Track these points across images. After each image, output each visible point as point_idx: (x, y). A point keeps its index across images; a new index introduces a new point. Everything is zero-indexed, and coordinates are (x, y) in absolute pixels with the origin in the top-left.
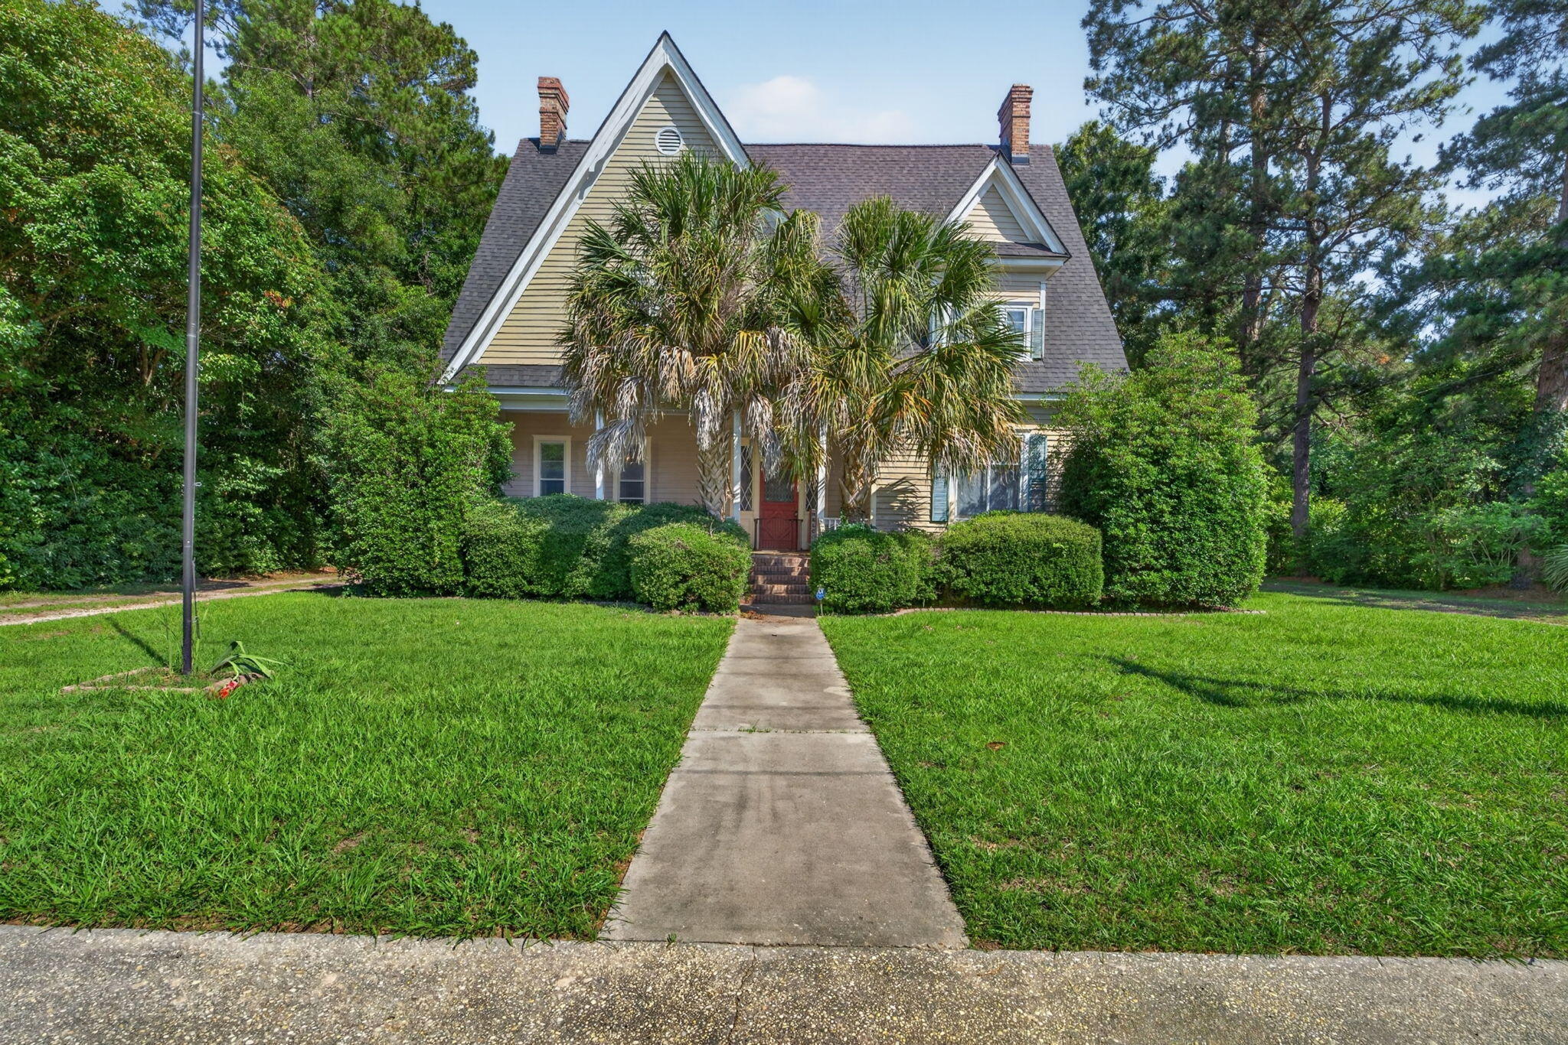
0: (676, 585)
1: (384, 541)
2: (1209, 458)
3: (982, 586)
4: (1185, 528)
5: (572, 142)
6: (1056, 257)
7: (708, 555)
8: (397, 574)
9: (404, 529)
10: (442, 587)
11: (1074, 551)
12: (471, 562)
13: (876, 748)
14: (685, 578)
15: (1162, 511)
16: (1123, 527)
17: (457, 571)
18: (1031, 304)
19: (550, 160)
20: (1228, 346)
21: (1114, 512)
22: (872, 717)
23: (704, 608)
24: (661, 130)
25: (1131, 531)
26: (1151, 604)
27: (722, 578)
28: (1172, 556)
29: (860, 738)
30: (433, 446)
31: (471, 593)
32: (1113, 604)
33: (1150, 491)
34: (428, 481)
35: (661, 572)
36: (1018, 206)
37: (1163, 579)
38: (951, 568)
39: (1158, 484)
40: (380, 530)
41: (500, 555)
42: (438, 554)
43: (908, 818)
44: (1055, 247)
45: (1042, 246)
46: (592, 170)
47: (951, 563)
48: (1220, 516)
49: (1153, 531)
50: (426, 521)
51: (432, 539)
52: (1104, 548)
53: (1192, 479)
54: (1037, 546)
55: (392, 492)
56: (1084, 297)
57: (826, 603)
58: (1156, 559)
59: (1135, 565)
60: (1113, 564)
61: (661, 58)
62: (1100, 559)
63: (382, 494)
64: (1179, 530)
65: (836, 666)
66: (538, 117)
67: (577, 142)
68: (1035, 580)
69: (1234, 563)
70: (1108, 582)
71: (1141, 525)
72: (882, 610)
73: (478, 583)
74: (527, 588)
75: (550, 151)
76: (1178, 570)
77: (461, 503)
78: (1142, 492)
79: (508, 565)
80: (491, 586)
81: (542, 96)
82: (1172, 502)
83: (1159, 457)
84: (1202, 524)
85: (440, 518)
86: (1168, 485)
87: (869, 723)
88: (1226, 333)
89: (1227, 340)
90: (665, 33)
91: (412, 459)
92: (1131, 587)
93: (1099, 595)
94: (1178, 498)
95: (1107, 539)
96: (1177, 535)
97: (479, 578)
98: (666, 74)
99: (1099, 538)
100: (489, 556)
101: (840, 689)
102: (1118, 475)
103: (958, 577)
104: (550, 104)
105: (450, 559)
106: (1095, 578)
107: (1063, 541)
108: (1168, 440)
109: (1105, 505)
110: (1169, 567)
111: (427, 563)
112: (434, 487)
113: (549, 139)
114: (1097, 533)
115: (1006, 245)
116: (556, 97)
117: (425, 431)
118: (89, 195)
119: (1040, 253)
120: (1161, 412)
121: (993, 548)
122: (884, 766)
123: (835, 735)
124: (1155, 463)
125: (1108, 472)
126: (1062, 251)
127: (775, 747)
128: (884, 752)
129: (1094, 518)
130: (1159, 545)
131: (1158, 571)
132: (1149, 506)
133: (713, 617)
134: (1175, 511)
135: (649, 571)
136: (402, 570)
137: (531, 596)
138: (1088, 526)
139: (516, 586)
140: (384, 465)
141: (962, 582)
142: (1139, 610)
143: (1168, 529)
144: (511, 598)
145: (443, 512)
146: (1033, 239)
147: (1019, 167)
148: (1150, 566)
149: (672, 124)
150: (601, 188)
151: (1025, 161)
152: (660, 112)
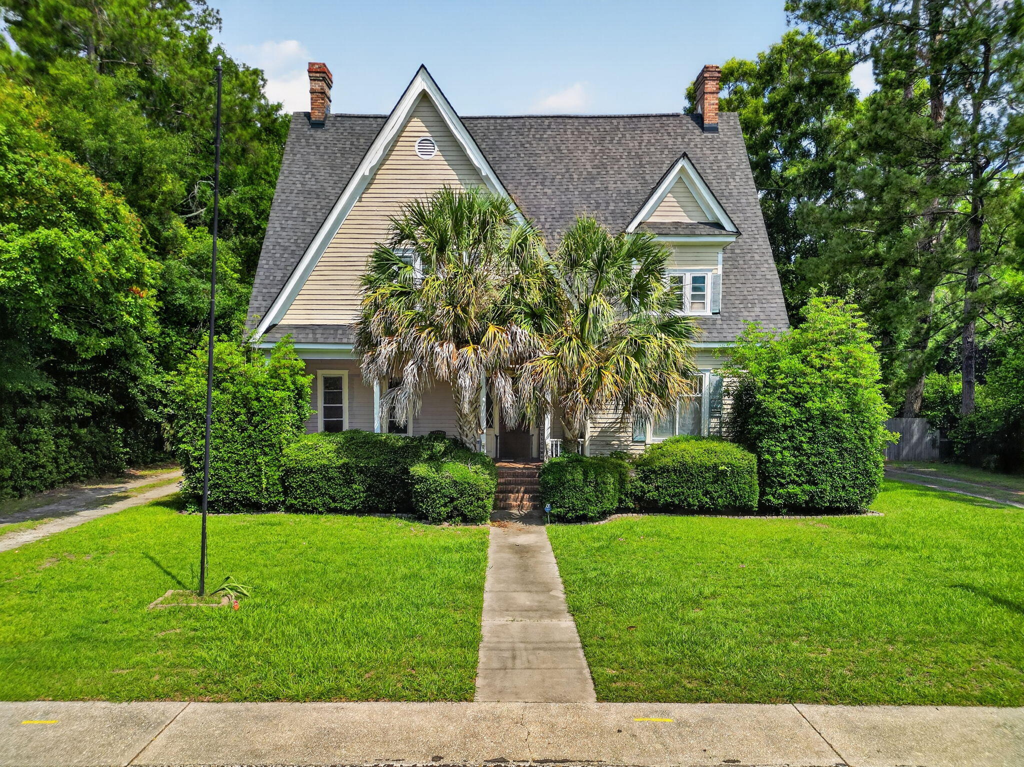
0: (445, 505)
1: (222, 473)
2: (836, 402)
3: (667, 498)
4: (820, 454)
5: (337, 116)
6: (729, 234)
7: (468, 483)
8: (232, 496)
9: (237, 463)
10: (266, 505)
11: (736, 472)
12: (289, 486)
13: (575, 630)
14: (452, 500)
15: (802, 442)
16: (773, 454)
17: (279, 493)
18: (711, 270)
19: (319, 134)
20: (856, 310)
21: (765, 443)
22: (575, 611)
23: (466, 520)
24: (419, 140)
25: (779, 457)
26: (795, 509)
27: (478, 499)
28: (809, 474)
29: (567, 623)
30: (258, 399)
31: (291, 509)
32: (765, 510)
33: (792, 427)
34: (256, 427)
35: (435, 496)
36: (700, 194)
37: (803, 491)
38: (644, 485)
39: (799, 422)
40: (220, 464)
41: (312, 482)
42: (264, 481)
43: (585, 663)
44: (729, 227)
45: (718, 226)
46: (366, 174)
47: (644, 482)
48: (846, 445)
49: (795, 457)
50: (255, 457)
51: (260, 470)
52: (759, 468)
53: (826, 418)
54: (708, 469)
55: (229, 435)
56: (757, 257)
57: (552, 515)
58: (798, 476)
59: (783, 481)
60: (765, 479)
61: (421, 85)
62: (756, 477)
63: (221, 437)
64: (815, 455)
65: (557, 573)
66: (309, 96)
67: (342, 116)
68: (706, 493)
69: (857, 478)
70: (763, 493)
71: (786, 453)
72: (592, 520)
73: (294, 502)
74: (333, 505)
75: (318, 125)
76: (816, 484)
77: (280, 443)
78: (785, 427)
79: (318, 488)
80: (304, 504)
81: (312, 79)
82: (809, 434)
83: (799, 401)
84: (831, 450)
85: (266, 454)
86: (806, 422)
87: (573, 615)
88: (854, 302)
89: (856, 306)
90: (423, 66)
91: (243, 411)
92: (780, 496)
93: (755, 504)
94: (814, 432)
95: (761, 462)
96: (813, 459)
97: (296, 498)
98: (424, 96)
99: (755, 461)
100: (303, 482)
101: (559, 592)
102: (768, 416)
103: (649, 491)
104: (318, 86)
105: (274, 484)
106: (753, 492)
107: (729, 465)
108: (806, 389)
109: (760, 436)
110: (808, 482)
111: (256, 487)
112: (261, 432)
113: (317, 116)
114: (752, 457)
115: (691, 224)
116: (324, 79)
117: (252, 390)
118: (36, 250)
119: (717, 232)
120: (801, 366)
121: (675, 471)
122: (578, 639)
123: (555, 621)
124: (797, 405)
125: (762, 412)
126: (735, 230)
127: (525, 628)
128: (578, 632)
129: (752, 447)
130: (799, 466)
131: (800, 485)
132: (791, 438)
133: (472, 528)
134: (811, 441)
135: (425, 496)
136: (237, 493)
137: (335, 511)
138: (746, 452)
139: (324, 504)
140: (223, 415)
141: (652, 494)
142: (787, 514)
143: (806, 454)
144: (321, 513)
145: (267, 450)
146: (711, 219)
147: (710, 135)
148: (793, 482)
149: (428, 134)
150: (373, 186)
151: (714, 129)
152: (417, 124)
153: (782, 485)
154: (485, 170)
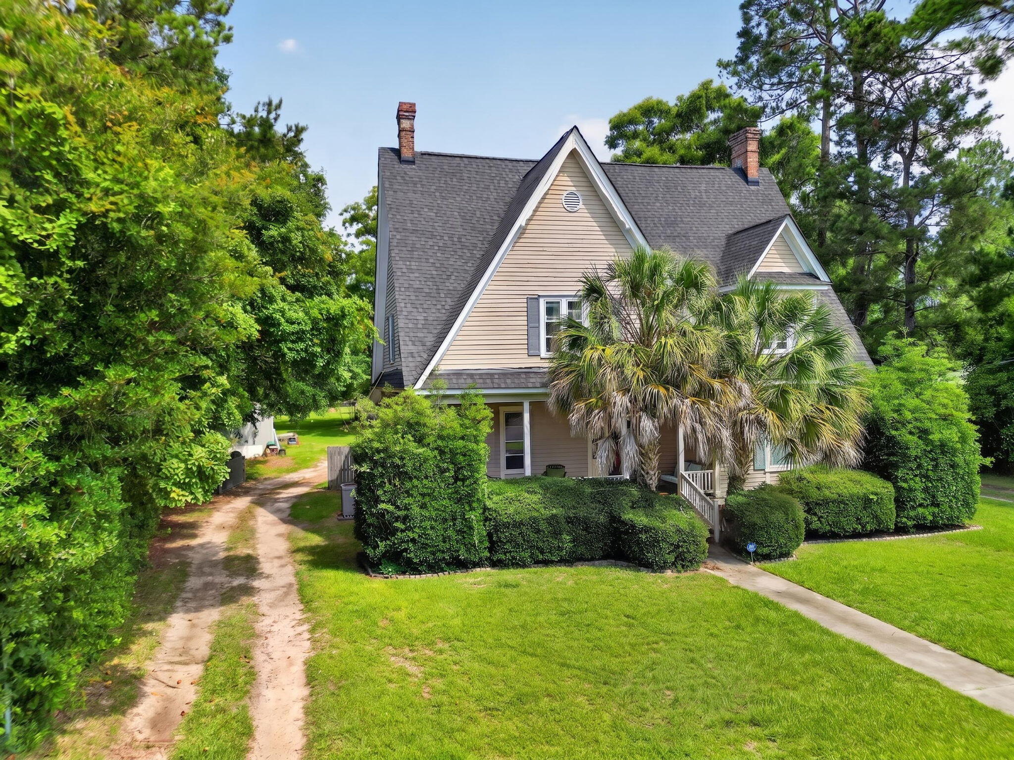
4: (940, 478)
11: (880, 499)
15: (927, 469)
16: (906, 481)
17: (487, 549)
19: (411, 170)
21: (900, 472)
24: (565, 193)
25: (910, 483)
26: (922, 527)
28: (933, 497)
31: (498, 564)
32: (901, 530)
33: (920, 456)
36: (797, 248)
37: (928, 512)
39: (924, 452)
44: (823, 277)
45: (813, 276)
46: (524, 224)
48: (958, 470)
52: (896, 496)
53: (943, 447)
54: (860, 498)
58: (925, 500)
59: (913, 504)
60: (900, 504)
61: (572, 143)
62: (893, 503)
68: (858, 520)
70: (898, 516)
76: (937, 505)
78: (915, 457)
82: (932, 463)
90: (575, 127)
92: (911, 518)
93: (892, 526)
94: (936, 460)
95: (898, 489)
96: (936, 483)
98: (574, 154)
99: (893, 490)
102: (902, 448)
106: (891, 515)
107: (876, 494)
108: (926, 424)
109: (896, 466)
110: (932, 504)
114: (889, 485)
115: (794, 275)
119: (814, 281)
124: (922, 439)
125: (897, 446)
129: (890, 477)
130: (926, 490)
131: (926, 507)
134: (934, 469)
138: (886, 482)
146: (805, 270)
147: (753, 188)
148: (921, 505)
149: (574, 189)
150: (525, 236)
151: (756, 183)
152: (565, 179)
153: (913, 508)
154: (629, 224)
